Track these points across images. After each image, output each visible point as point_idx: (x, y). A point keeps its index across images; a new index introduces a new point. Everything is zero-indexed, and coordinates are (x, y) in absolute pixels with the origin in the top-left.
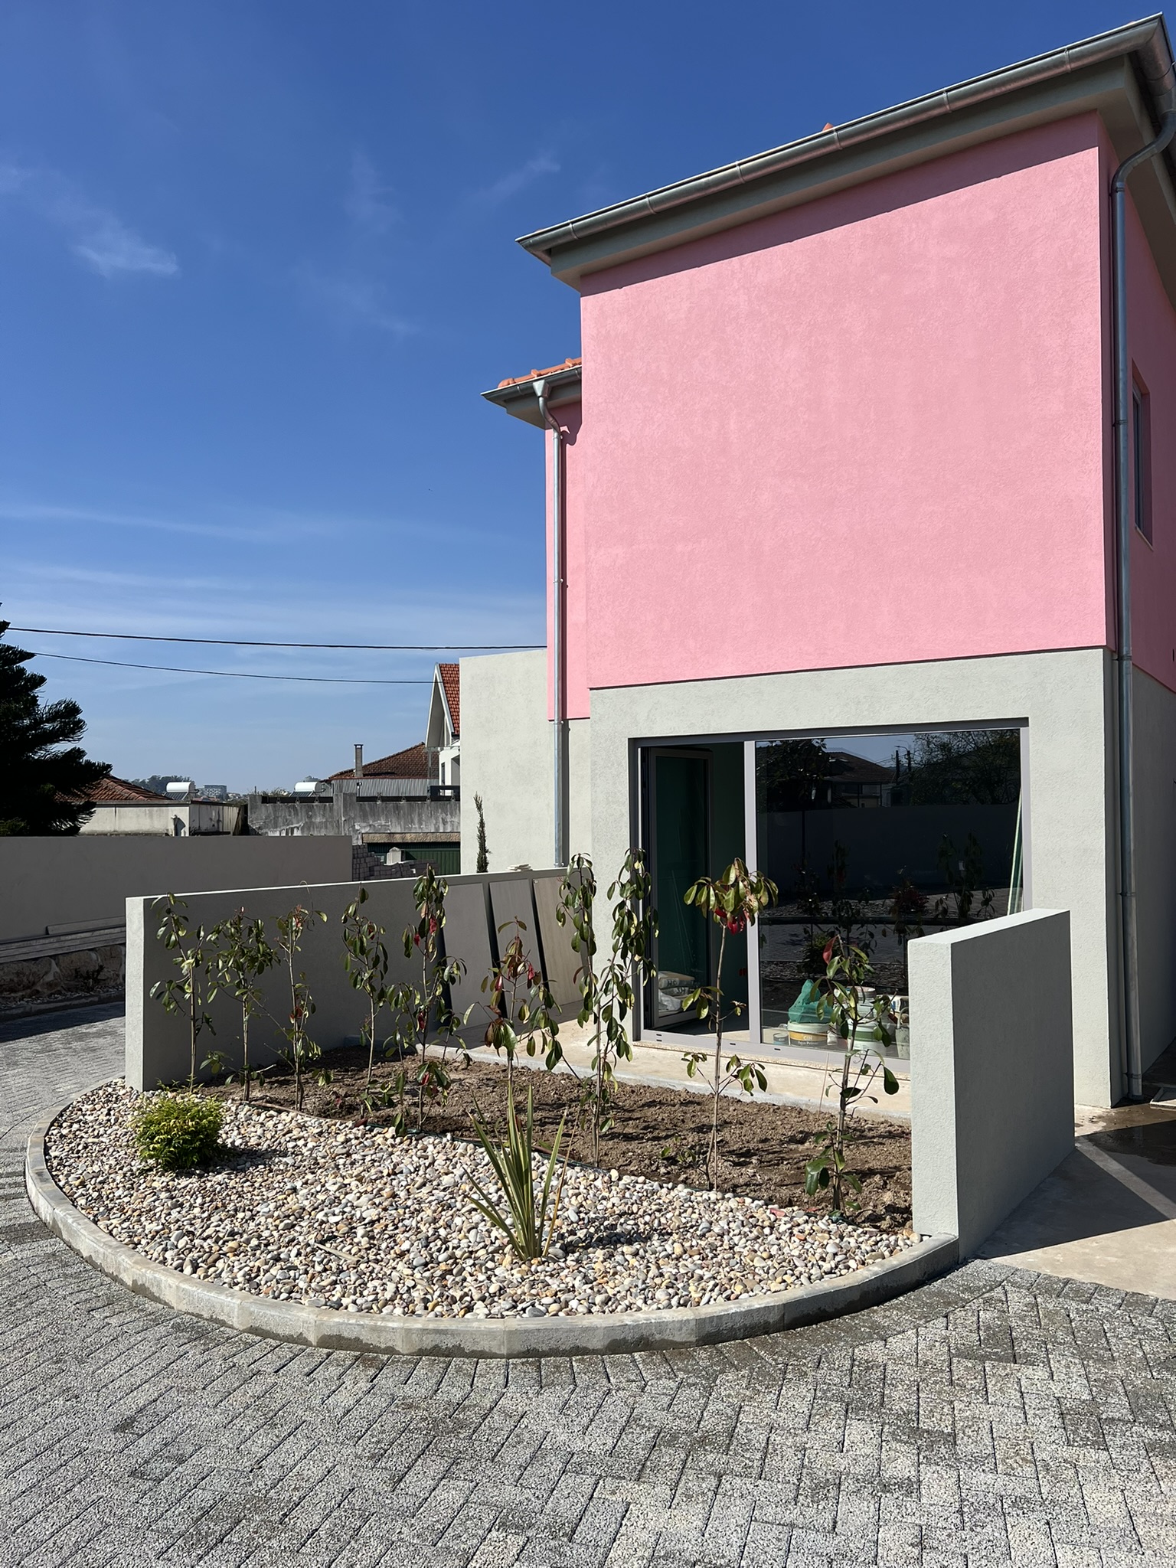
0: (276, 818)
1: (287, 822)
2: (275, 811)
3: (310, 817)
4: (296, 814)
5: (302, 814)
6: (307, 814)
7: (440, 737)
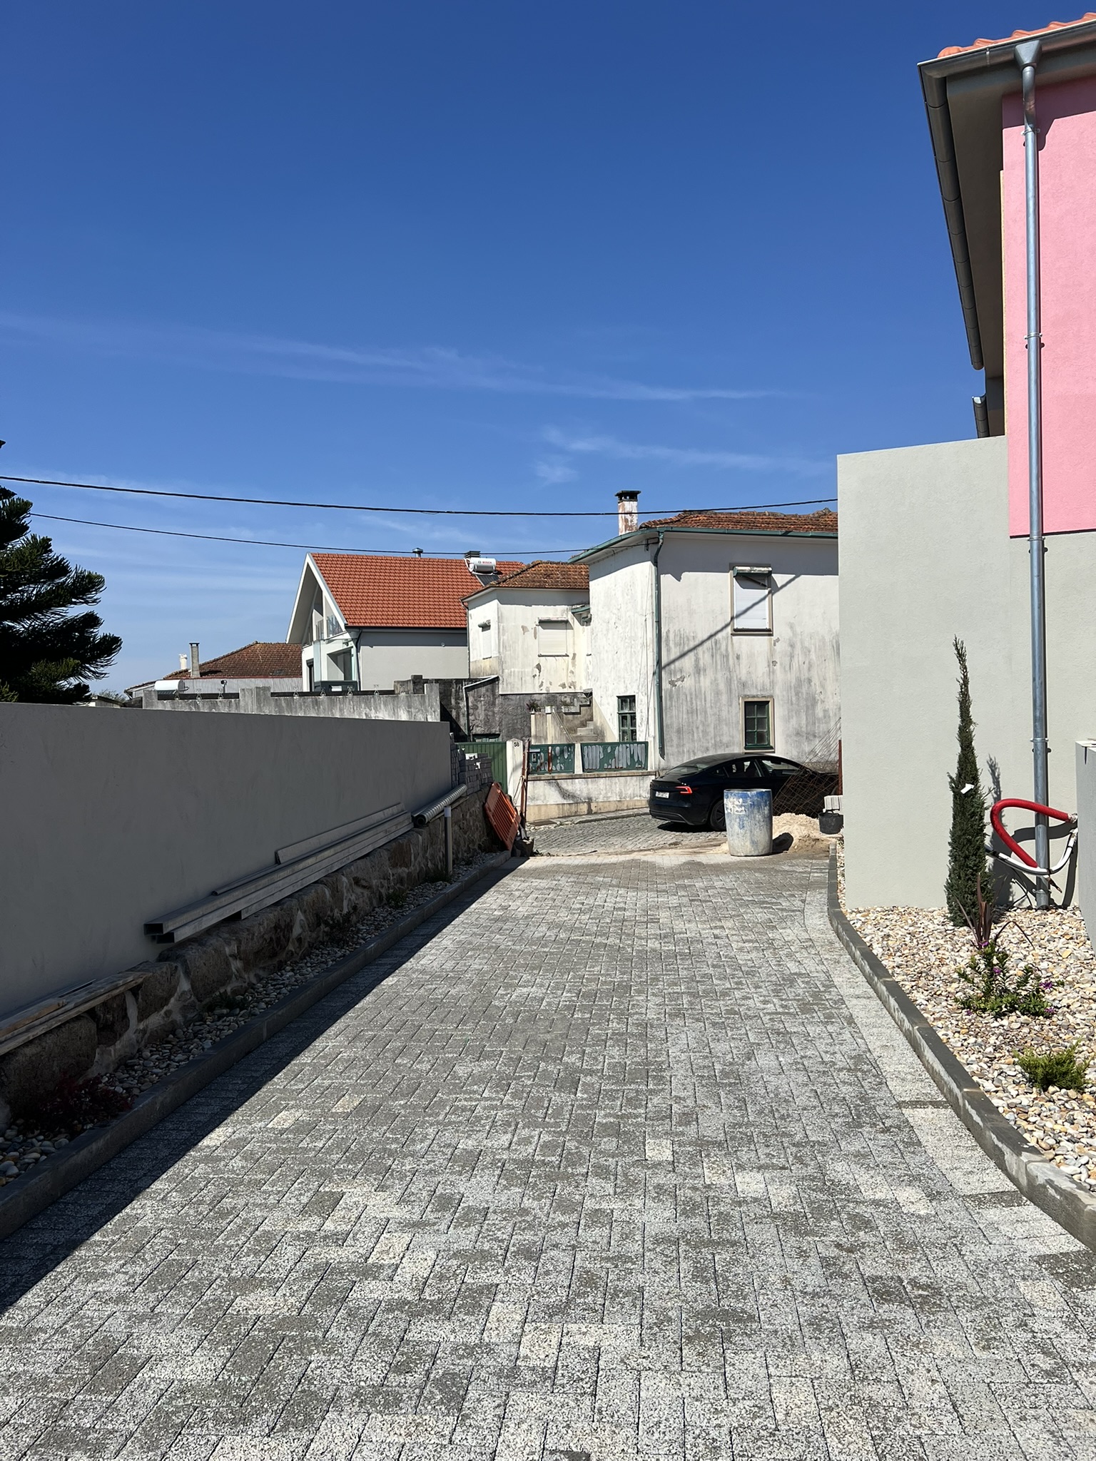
7: (303, 633)
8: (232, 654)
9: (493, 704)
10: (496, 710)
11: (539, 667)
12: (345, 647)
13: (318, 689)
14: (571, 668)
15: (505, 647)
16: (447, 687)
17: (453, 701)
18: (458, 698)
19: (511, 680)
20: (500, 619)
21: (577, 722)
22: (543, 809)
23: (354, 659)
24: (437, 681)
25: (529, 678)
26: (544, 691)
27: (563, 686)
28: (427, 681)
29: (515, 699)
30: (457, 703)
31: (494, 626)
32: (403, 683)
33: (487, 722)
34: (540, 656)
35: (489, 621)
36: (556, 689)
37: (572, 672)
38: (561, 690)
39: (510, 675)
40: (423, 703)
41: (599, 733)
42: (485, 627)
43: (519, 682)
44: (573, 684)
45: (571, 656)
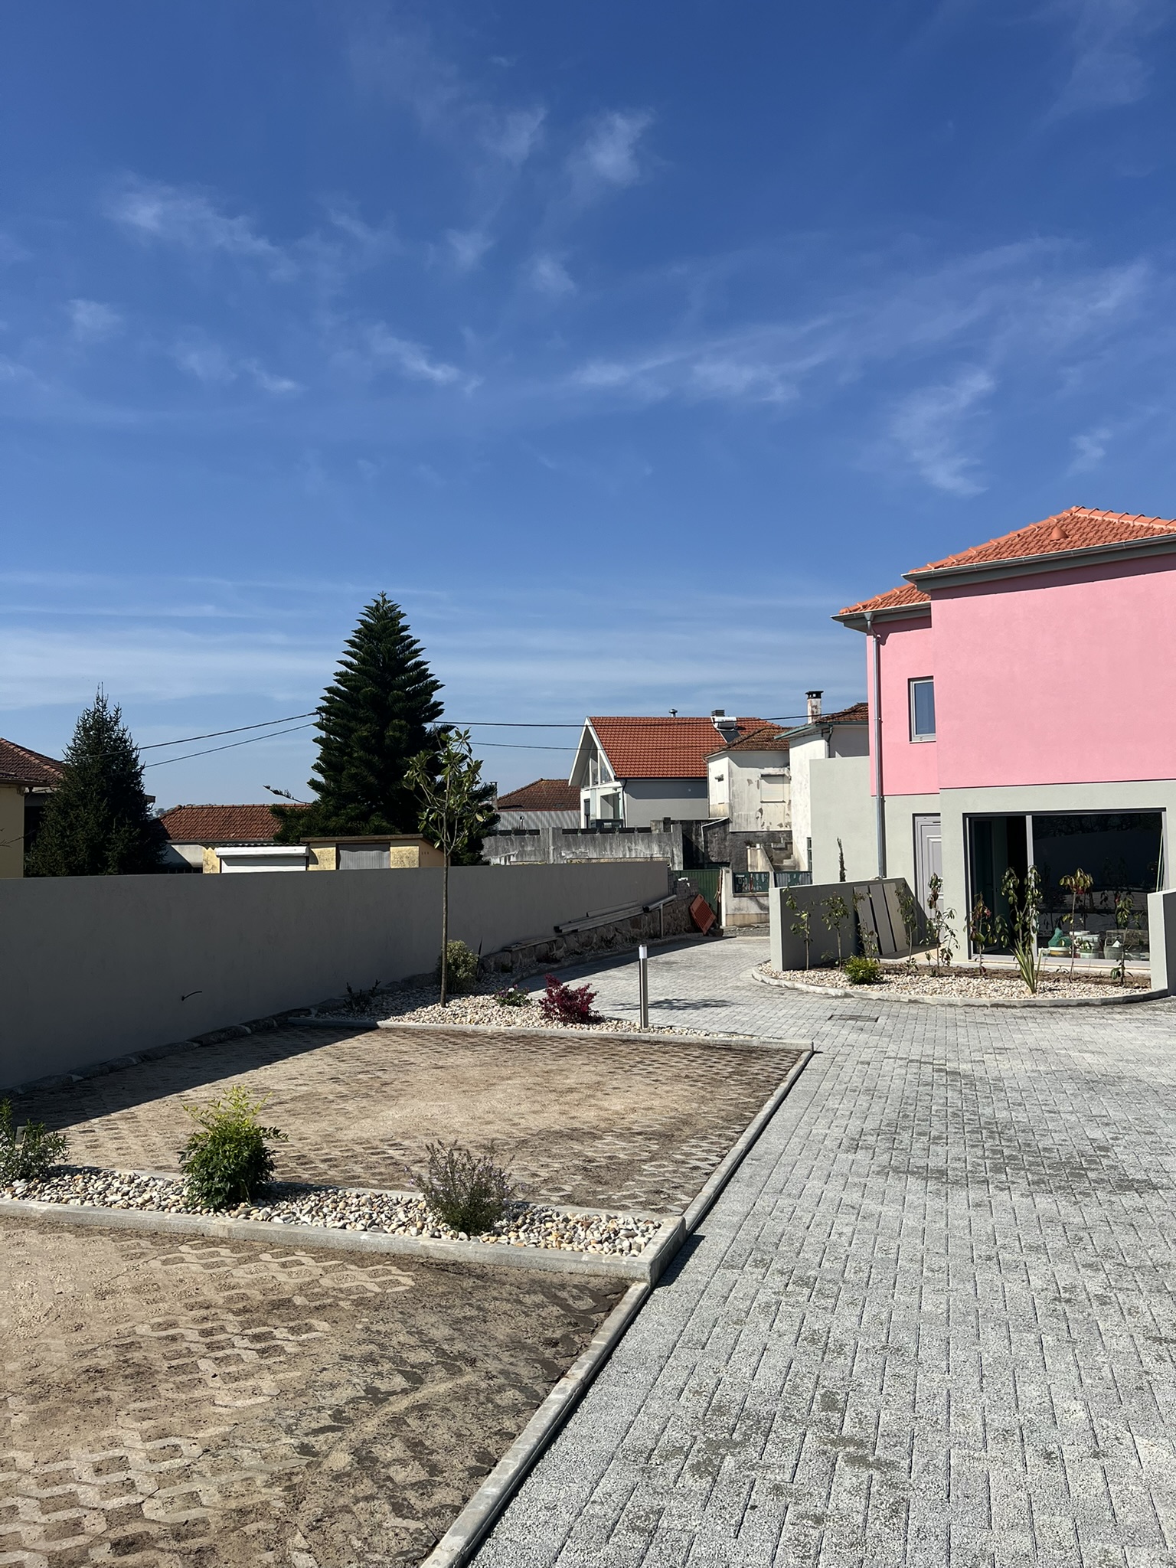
0: (497, 848)
1: (505, 851)
2: (496, 842)
3: (523, 847)
4: (512, 844)
5: (516, 844)
6: (520, 843)
7: (583, 777)
8: (522, 789)
9: (725, 839)
10: (727, 844)
11: (761, 811)
12: (615, 792)
13: (594, 826)
14: (787, 812)
15: (734, 796)
16: (689, 828)
17: (694, 837)
18: (698, 835)
19: (739, 821)
20: (730, 774)
21: (783, 855)
22: (747, 917)
23: (621, 802)
24: (682, 822)
25: (753, 820)
26: (765, 830)
27: (781, 825)
28: (673, 822)
29: (742, 837)
30: (697, 839)
31: (726, 778)
32: (658, 822)
33: (720, 853)
34: (762, 802)
35: (722, 776)
36: (775, 828)
37: (788, 815)
38: (779, 829)
39: (738, 816)
40: (670, 839)
41: (797, 864)
42: (720, 779)
43: (747, 822)
44: (789, 824)
45: (787, 802)
